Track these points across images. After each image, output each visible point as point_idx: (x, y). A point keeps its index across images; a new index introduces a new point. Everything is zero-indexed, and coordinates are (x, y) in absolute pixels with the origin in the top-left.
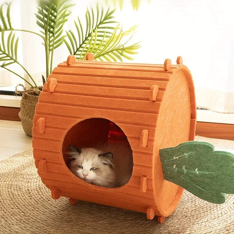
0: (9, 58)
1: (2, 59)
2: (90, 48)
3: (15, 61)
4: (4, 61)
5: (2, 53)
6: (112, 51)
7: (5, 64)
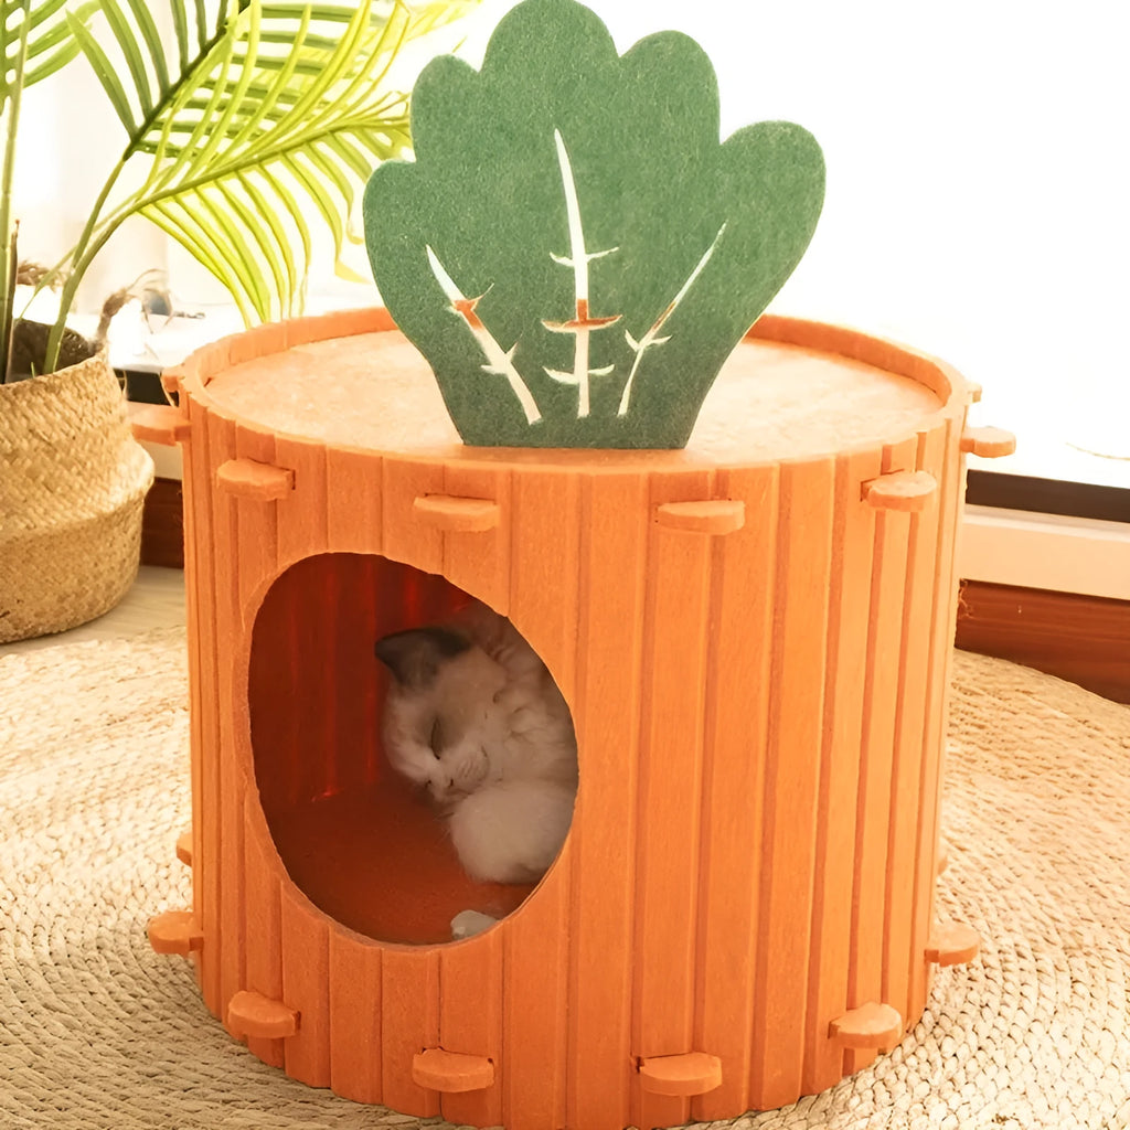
6: (333, 132)
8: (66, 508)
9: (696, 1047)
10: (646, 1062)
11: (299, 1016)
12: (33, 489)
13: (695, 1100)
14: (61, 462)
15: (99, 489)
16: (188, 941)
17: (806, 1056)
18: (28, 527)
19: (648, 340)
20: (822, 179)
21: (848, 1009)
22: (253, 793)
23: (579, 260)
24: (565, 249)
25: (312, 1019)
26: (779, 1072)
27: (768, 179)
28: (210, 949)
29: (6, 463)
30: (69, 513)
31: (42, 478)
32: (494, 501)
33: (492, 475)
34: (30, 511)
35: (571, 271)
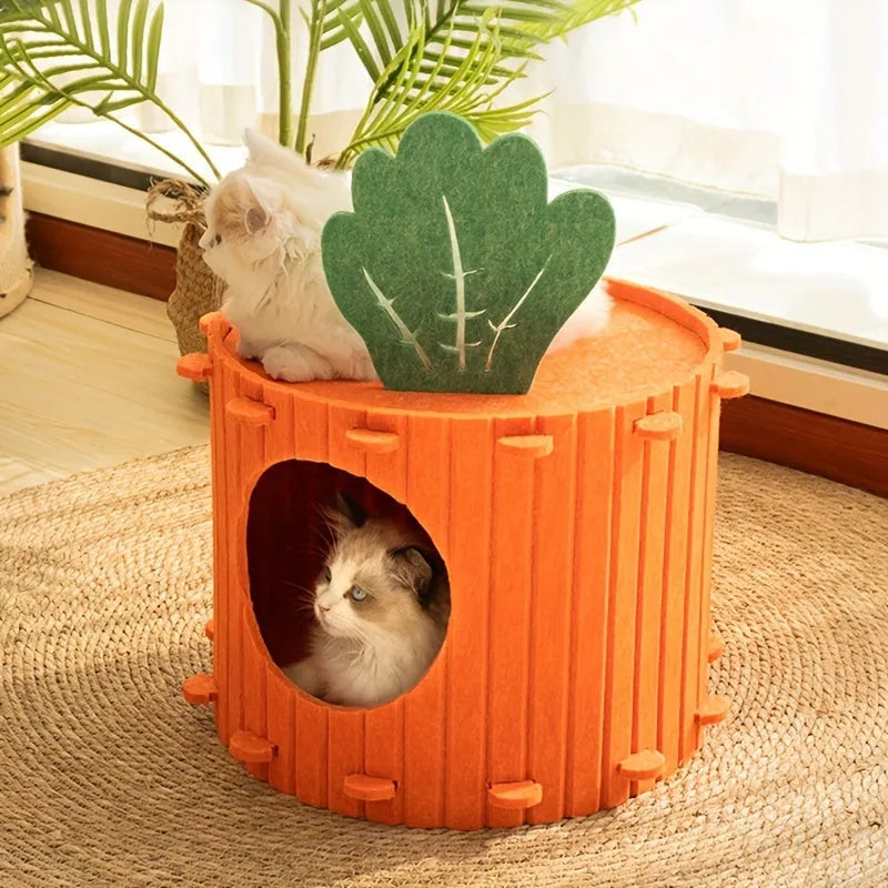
0: (120, 82)
1: (100, 82)
2: (439, 69)
3: (148, 95)
4: (108, 92)
5: (96, 62)
7: (110, 101)
9: (528, 777)
10: (493, 786)
11: (276, 749)
13: (528, 811)
16: (208, 696)
17: (602, 782)
19: (503, 325)
20: (613, 226)
21: (632, 753)
22: (249, 604)
23: (459, 275)
24: (450, 269)
25: (284, 751)
26: (584, 793)
27: (578, 226)
28: (222, 699)
32: (397, 434)
33: (395, 417)
35: (453, 283)
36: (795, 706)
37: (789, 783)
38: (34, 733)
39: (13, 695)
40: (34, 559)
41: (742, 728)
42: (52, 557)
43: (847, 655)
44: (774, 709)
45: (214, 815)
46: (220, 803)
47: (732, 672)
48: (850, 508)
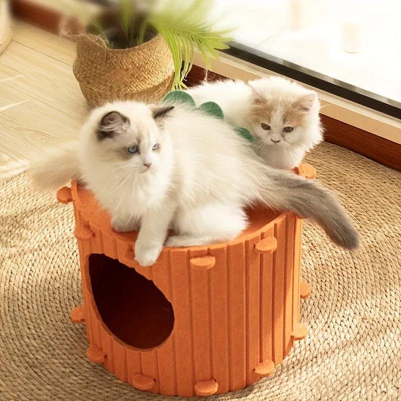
8: (143, 84)
9: (213, 378)
10: (197, 383)
11: (106, 356)
12: (133, 79)
14: (142, 71)
15: (154, 77)
17: (246, 377)
18: (131, 90)
21: (260, 362)
22: (92, 297)
29: (125, 72)
30: (144, 86)
31: (136, 76)
34: (132, 86)
36: (352, 314)
37: (347, 365)
38: (17, 343)
39: (8, 318)
40: (17, 225)
41: (328, 329)
42: (25, 223)
43: (377, 280)
44: (343, 317)
45: (96, 393)
46: (99, 386)
47: (326, 292)
48: (385, 182)
